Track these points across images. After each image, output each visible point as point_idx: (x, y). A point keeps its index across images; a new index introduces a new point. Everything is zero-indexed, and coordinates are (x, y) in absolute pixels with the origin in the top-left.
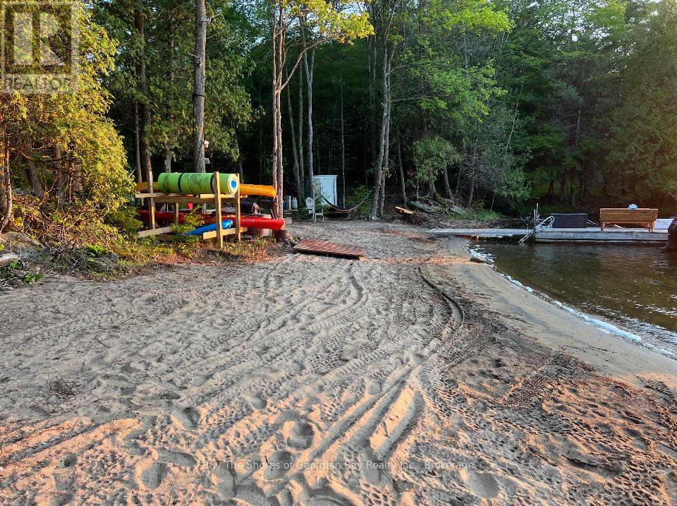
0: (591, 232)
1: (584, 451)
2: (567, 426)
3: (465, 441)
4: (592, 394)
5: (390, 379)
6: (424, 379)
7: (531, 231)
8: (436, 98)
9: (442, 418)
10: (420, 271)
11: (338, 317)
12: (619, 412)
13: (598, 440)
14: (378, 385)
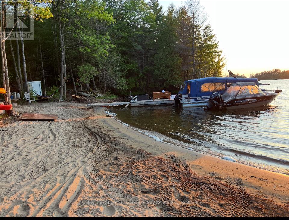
0: (150, 101)
1: (147, 187)
2: (141, 179)
3: (102, 194)
4: (150, 164)
5: (69, 175)
6: (85, 172)
7: (129, 102)
8: (86, 47)
9: (92, 187)
10: (84, 124)
11: (44, 150)
12: (159, 169)
13: (152, 181)
14: (64, 179)
